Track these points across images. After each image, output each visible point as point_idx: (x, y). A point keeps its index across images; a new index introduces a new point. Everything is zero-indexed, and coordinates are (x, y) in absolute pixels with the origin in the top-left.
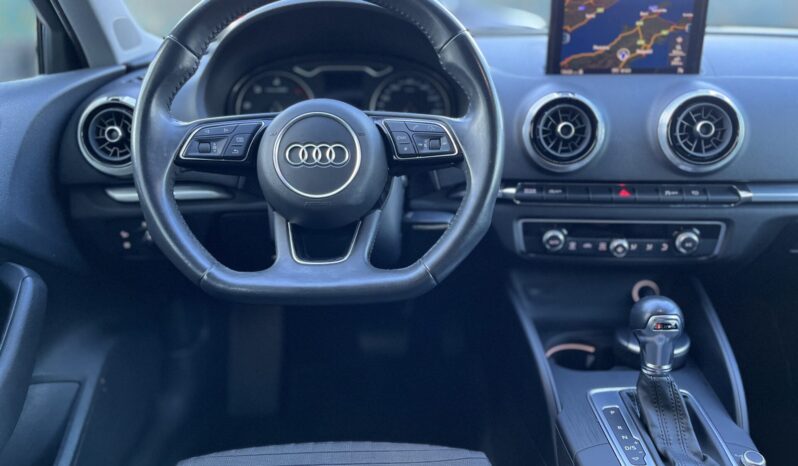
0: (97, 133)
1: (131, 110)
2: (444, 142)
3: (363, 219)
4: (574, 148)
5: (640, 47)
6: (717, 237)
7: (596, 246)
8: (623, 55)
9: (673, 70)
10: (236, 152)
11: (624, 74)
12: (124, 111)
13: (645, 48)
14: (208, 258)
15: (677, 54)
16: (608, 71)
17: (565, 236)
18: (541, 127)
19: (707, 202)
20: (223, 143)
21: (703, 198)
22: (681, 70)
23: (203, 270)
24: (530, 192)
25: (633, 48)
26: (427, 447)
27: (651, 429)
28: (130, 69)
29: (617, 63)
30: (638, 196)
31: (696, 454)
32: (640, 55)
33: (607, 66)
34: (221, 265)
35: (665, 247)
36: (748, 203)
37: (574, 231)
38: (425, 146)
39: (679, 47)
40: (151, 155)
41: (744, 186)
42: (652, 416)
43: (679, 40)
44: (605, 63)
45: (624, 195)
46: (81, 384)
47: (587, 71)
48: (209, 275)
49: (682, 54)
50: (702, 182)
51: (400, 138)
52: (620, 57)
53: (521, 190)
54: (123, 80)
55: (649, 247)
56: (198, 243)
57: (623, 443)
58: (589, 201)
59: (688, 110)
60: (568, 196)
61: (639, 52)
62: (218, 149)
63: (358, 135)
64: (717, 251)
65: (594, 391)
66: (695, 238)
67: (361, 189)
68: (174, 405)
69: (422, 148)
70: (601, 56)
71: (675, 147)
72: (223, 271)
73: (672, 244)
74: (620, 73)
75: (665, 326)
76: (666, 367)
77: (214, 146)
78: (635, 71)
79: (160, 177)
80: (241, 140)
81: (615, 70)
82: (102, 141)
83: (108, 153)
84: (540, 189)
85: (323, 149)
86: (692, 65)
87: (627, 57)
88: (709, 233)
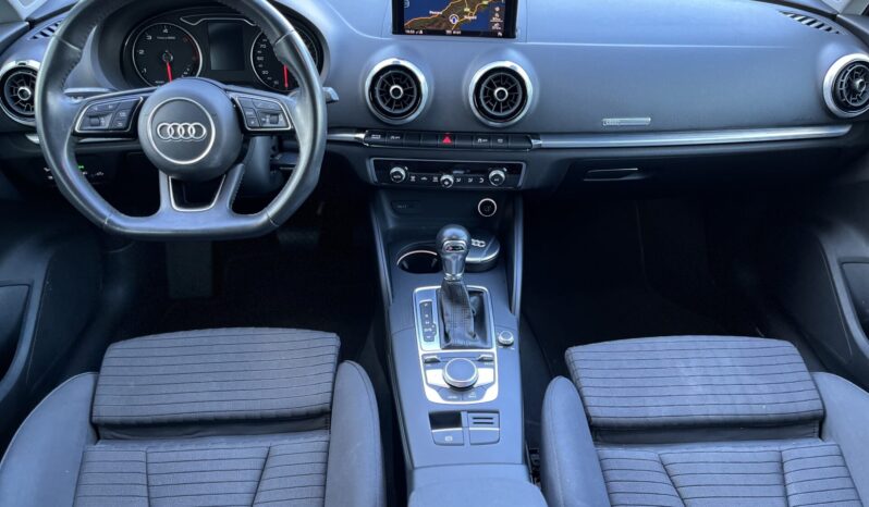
0: (11, 90)
1: (35, 72)
2: (281, 119)
3: (227, 173)
4: (405, 106)
5: (466, 13)
6: (520, 173)
7: (430, 179)
8: (454, 20)
9: (493, 35)
10: (120, 125)
11: (456, 35)
12: (31, 74)
13: (471, 15)
14: (108, 208)
15: (496, 21)
16: (443, 33)
17: (406, 172)
18: (377, 88)
19: (508, 148)
20: (109, 118)
21: (505, 145)
22: (500, 34)
23: (104, 217)
24: (376, 137)
25: (462, 14)
26: (293, 330)
27: (445, 317)
28: (33, 23)
29: (449, 26)
30: (456, 143)
31: (470, 334)
32: (467, 20)
33: (442, 28)
34: (118, 213)
35: (482, 180)
36: (540, 148)
37: (413, 167)
38: (268, 120)
39: (497, 15)
40: (52, 131)
41: (536, 136)
42: (447, 307)
43: (497, 9)
44: (439, 26)
45: (447, 141)
46: (30, 287)
47: (428, 32)
48: (109, 221)
49: (499, 20)
50: (506, 134)
51: (249, 113)
52: (451, 21)
53: (369, 135)
54: (28, 37)
55: (471, 180)
56: (99, 197)
57: (424, 326)
58: (419, 145)
59: (490, 77)
60: (404, 141)
61: (466, 17)
62: (106, 123)
63: (213, 116)
64: (520, 184)
65: (417, 290)
66: (502, 175)
67: (217, 158)
68: (118, 294)
69: (265, 122)
70: (436, 20)
71: (480, 108)
72: (120, 218)
73: (487, 178)
74: (452, 35)
75: (455, 248)
76: (459, 275)
77: (103, 120)
78: (464, 34)
79: (62, 148)
80: (123, 115)
81: (448, 32)
82: (16, 99)
83: (23, 108)
84: (383, 135)
85: (186, 127)
86: (509, 30)
87: (457, 21)
88: (514, 170)
